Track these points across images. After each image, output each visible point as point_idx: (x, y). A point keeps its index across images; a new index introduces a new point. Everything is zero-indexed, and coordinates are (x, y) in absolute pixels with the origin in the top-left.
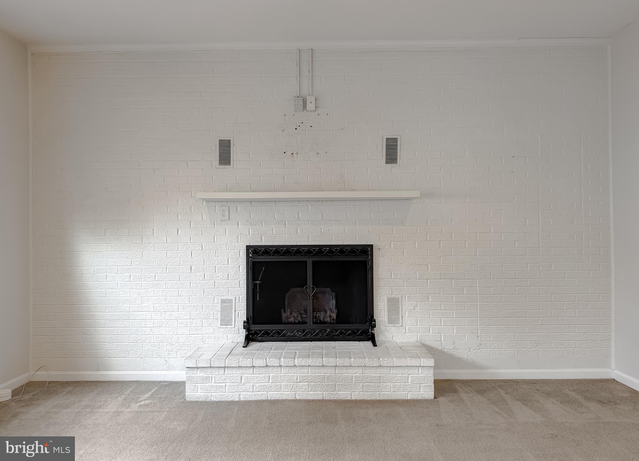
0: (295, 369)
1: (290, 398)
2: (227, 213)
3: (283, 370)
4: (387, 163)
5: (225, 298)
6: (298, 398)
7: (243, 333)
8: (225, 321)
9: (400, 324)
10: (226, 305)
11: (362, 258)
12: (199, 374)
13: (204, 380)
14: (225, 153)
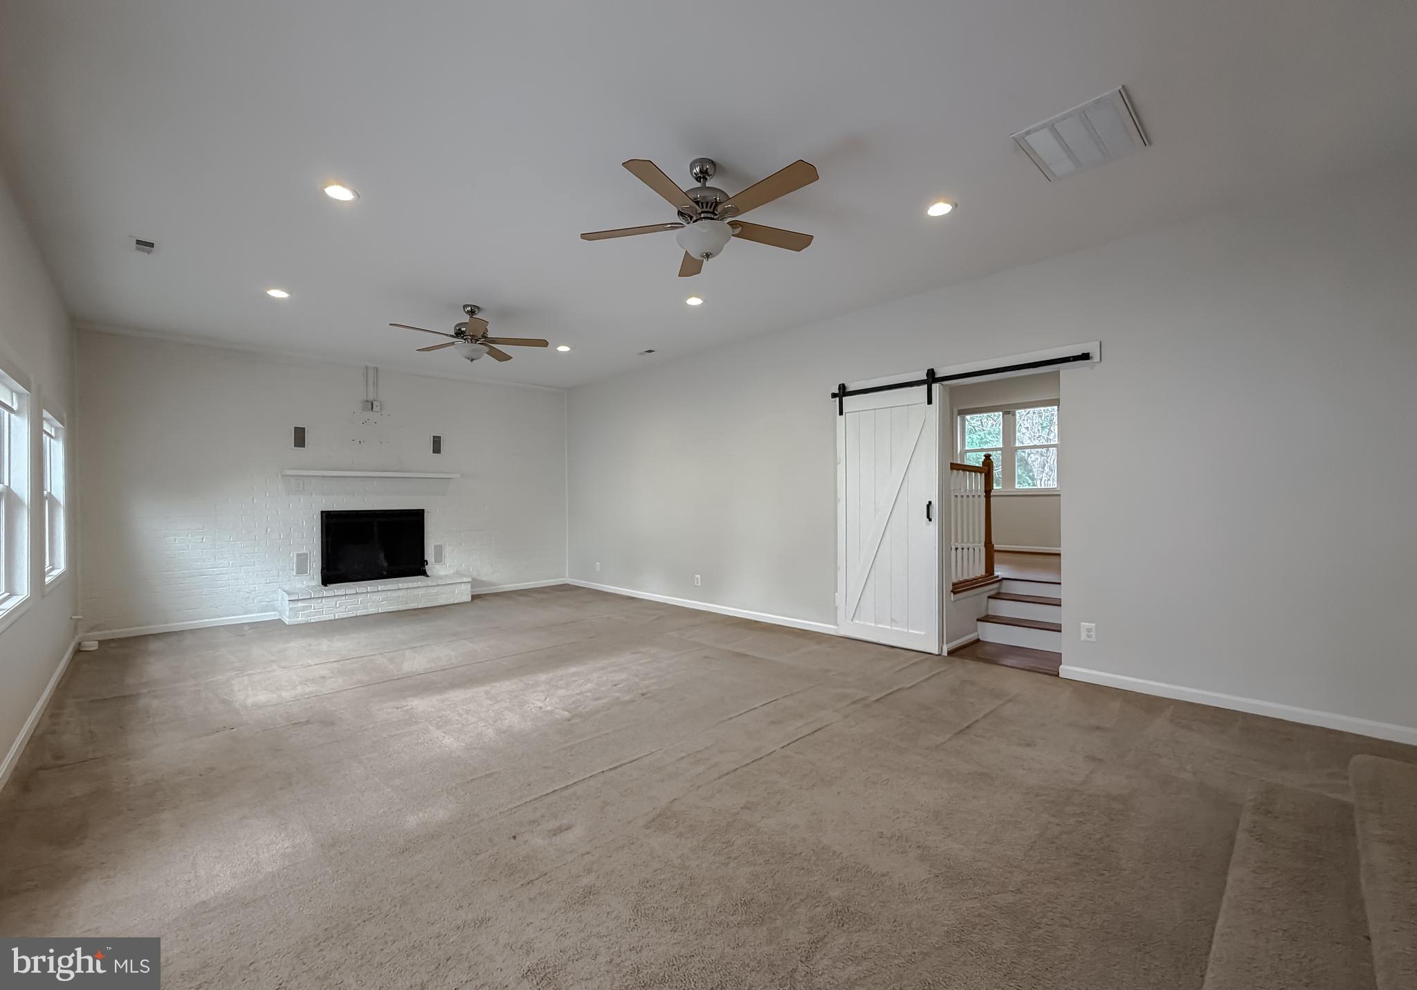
2: (301, 486)
4: (433, 453)
5: (300, 552)
7: (320, 578)
9: (443, 562)
10: (301, 558)
11: (417, 518)
12: (300, 604)
13: (304, 608)
14: (300, 437)
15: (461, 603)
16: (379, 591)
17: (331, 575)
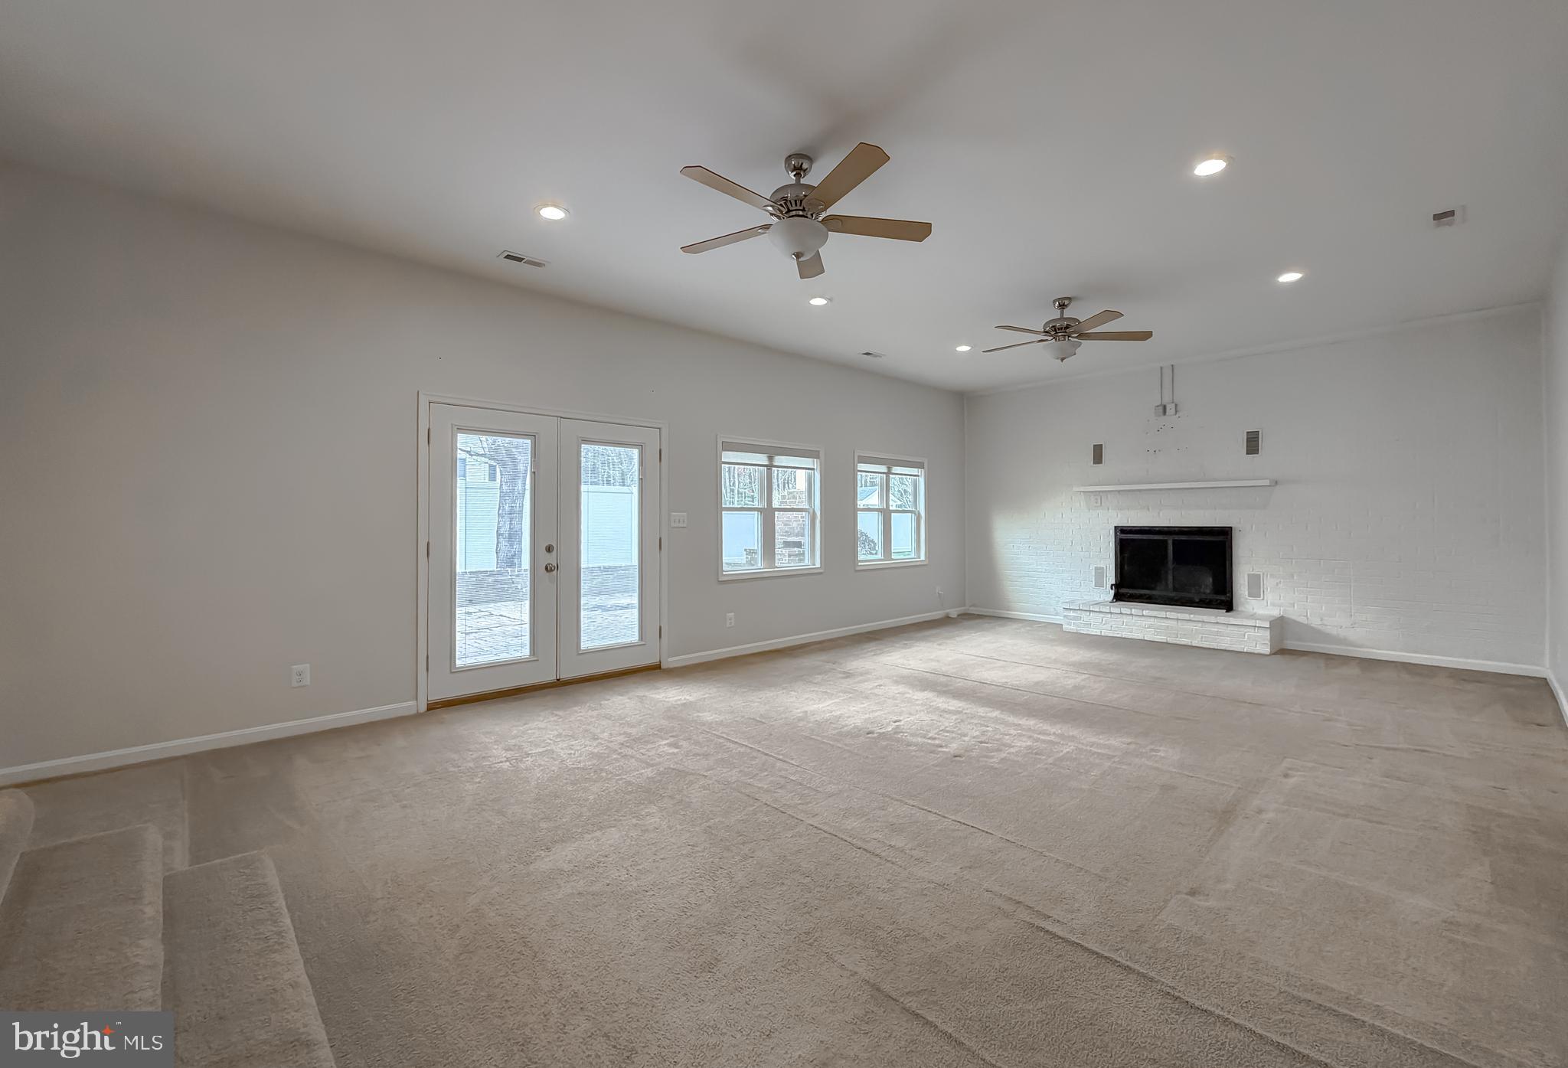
0: (1143, 619)
1: (1140, 638)
2: (1099, 501)
3: (1135, 618)
4: (1247, 453)
5: (1099, 566)
6: (1146, 639)
7: (1112, 592)
8: (1099, 584)
9: (1262, 598)
10: (1100, 573)
11: (1220, 538)
12: (1072, 613)
13: (1075, 618)
14: (1098, 455)
15: (1254, 654)
16: (1143, 615)
17: (1123, 592)
